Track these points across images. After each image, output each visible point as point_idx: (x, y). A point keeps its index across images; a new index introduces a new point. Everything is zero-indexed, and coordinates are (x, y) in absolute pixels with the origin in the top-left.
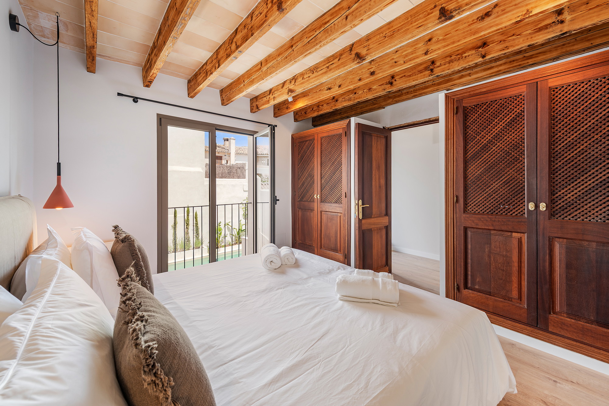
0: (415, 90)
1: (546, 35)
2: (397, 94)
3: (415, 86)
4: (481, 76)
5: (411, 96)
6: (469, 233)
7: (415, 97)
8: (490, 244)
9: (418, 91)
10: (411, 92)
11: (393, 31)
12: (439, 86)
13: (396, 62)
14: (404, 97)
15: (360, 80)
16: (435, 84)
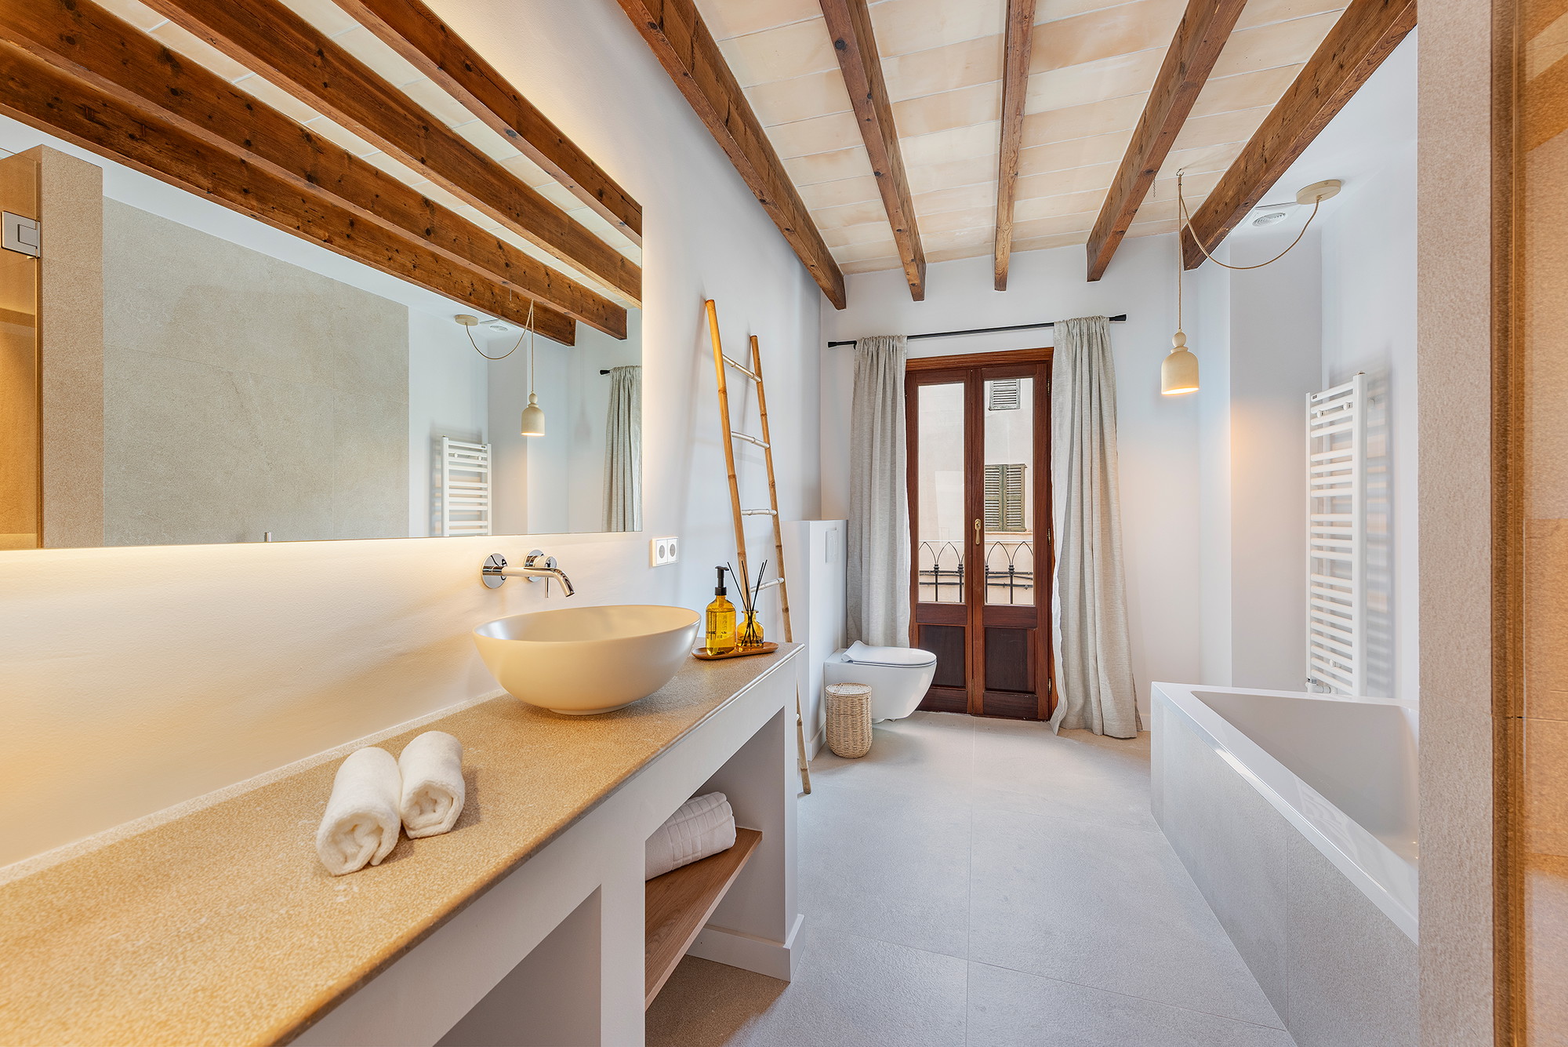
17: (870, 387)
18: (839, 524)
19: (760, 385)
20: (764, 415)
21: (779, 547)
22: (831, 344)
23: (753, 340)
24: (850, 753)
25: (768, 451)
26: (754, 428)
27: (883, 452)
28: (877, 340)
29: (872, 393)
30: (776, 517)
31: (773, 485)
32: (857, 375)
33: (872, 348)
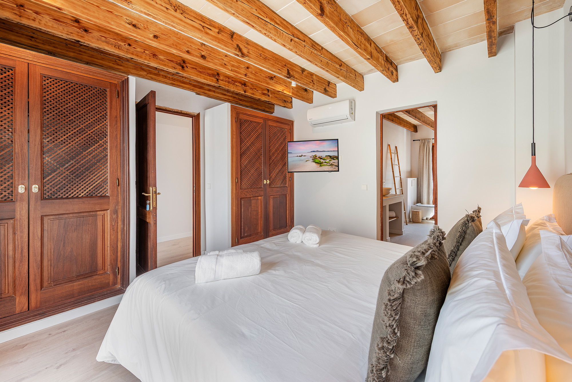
0: (174, 78)
1: (265, 98)
2: (153, 71)
3: (173, 75)
4: (220, 97)
5: (169, 82)
6: (242, 202)
7: (173, 85)
8: (251, 206)
9: (176, 81)
10: (169, 78)
11: (266, 57)
12: (195, 88)
13: (225, 64)
14: (160, 78)
15: (188, 52)
16: (191, 84)
17: (423, 150)
18: (416, 179)
19: (397, 155)
20: (398, 160)
21: (401, 183)
22: (414, 141)
23: (396, 147)
24: (416, 221)
25: (399, 166)
26: (397, 163)
27: (426, 164)
28: (425, 139)
29: (423, 151)
30: (401, 177)
31: (400, 172)
32: (420, 147)
33: (424, 141)
